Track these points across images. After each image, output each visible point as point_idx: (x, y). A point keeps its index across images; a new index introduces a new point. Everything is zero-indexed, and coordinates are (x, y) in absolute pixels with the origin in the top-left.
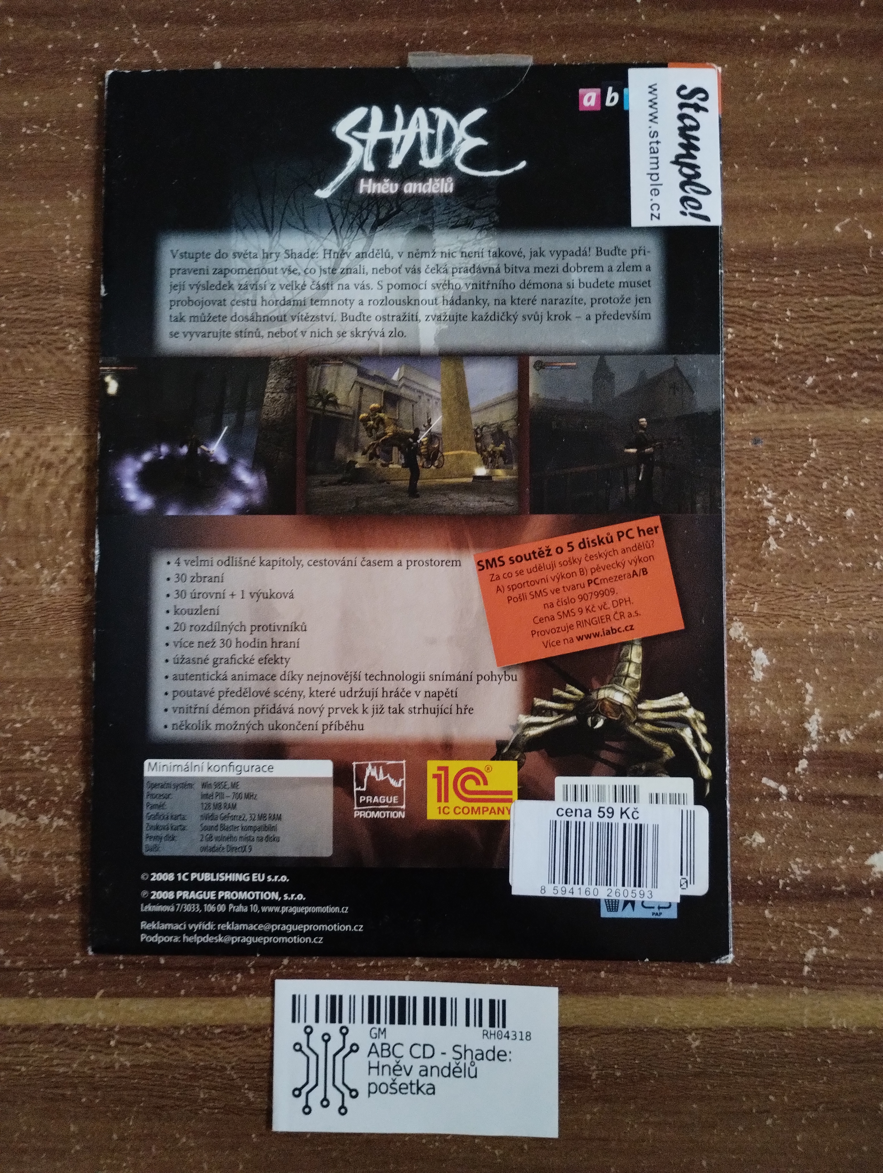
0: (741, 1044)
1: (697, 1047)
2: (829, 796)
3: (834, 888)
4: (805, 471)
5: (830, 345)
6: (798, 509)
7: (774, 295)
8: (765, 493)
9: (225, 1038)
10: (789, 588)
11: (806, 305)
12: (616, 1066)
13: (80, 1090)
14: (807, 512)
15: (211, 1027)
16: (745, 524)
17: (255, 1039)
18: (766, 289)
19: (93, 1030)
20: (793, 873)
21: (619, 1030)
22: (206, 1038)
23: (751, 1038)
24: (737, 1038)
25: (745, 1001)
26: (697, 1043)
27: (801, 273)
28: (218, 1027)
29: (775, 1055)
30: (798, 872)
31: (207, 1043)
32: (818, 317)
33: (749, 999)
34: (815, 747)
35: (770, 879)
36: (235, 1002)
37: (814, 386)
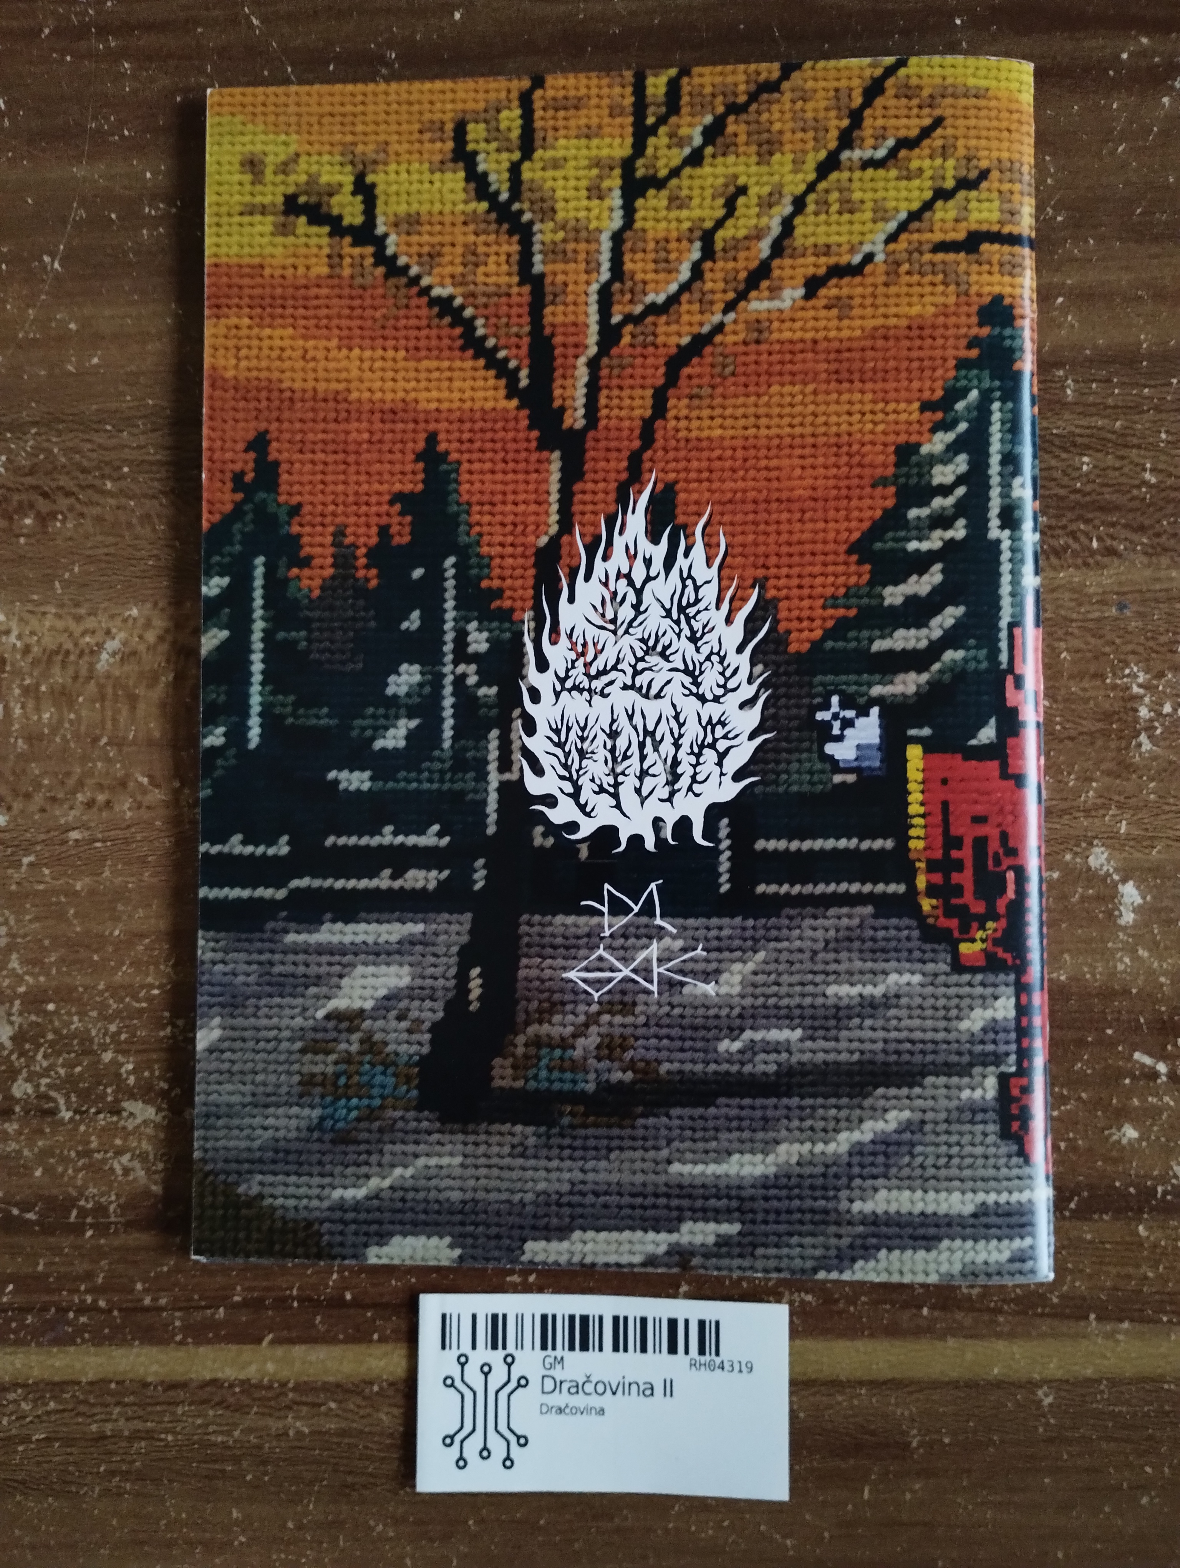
0: (1107, 1400)
1: (1050, 1405)
7: (1143, 412)
8: (1136, 676)
10: (1168, 801)
12: (944, 1431)
13: (245, 1464)
16: (1108, 716)
18: (1132, 404)
19: (259, 1386)
20: (1176, 1177)
21: (948, 1383)
23: (1122, 1392)
24: (1103, 1392)
25: (1113, 1344)
26: (1050, 1399)
29: (1152, 1414)
33: (1118, 1342)
35: (1145, 1186)
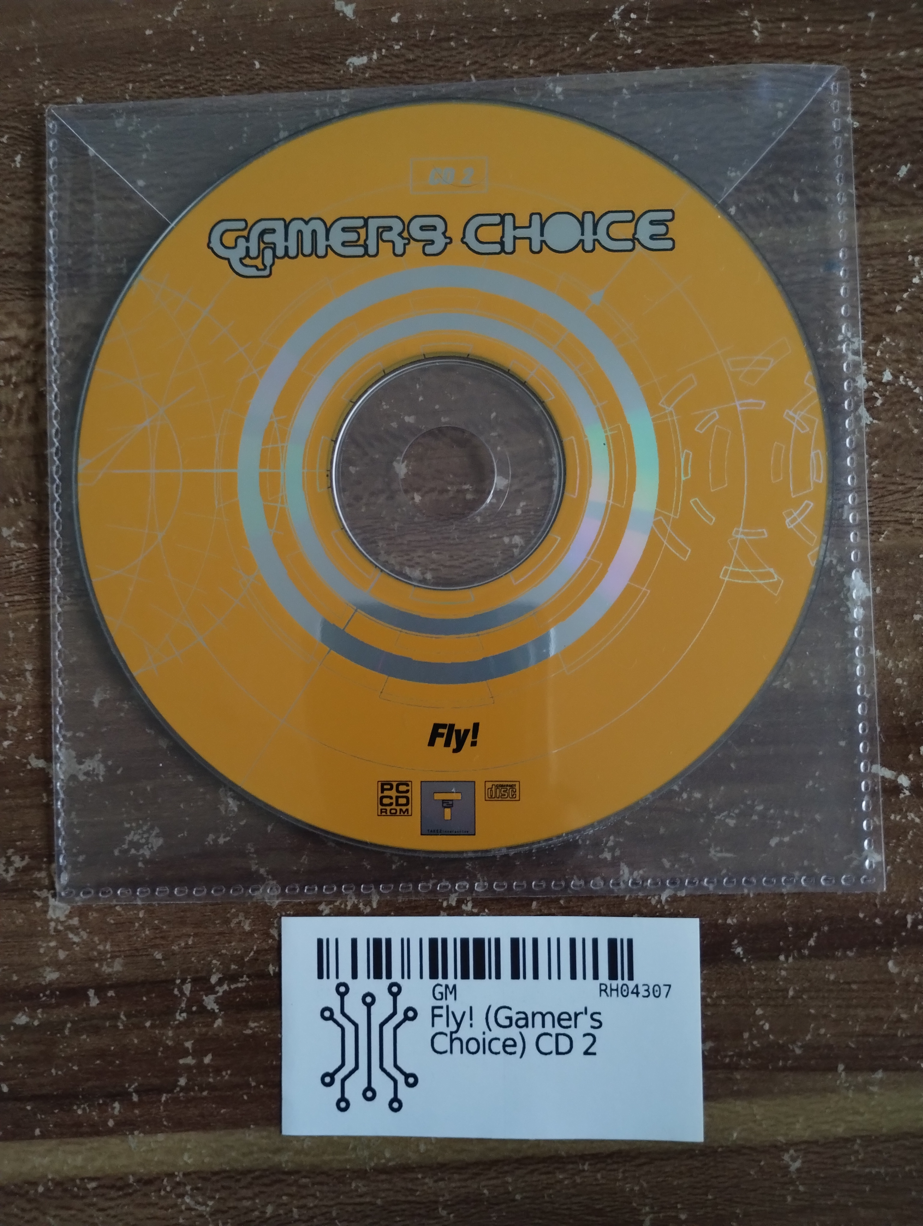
0: (863, 1161)
1: (798, 1170)
4: (906, 305)
6: (898, 361)
7: (840, 50)
9: (103, 1195)
10: (893, 480)
11: (889, 63)
14: (913, 365)
15: (82, 1179)
17: (146, 1195)
18: (827, 43)
22: (76, 1197)
23: (879, 1151)
24: (857, 1152)
26: (798, 1164)
27: (876, 16)
28: (91, 1179)
29: (915, 1174)
31: (78, 1203)
32: (909, 79)
33: (871, 1094)
36: (114, 1143)
37: (909, 179)
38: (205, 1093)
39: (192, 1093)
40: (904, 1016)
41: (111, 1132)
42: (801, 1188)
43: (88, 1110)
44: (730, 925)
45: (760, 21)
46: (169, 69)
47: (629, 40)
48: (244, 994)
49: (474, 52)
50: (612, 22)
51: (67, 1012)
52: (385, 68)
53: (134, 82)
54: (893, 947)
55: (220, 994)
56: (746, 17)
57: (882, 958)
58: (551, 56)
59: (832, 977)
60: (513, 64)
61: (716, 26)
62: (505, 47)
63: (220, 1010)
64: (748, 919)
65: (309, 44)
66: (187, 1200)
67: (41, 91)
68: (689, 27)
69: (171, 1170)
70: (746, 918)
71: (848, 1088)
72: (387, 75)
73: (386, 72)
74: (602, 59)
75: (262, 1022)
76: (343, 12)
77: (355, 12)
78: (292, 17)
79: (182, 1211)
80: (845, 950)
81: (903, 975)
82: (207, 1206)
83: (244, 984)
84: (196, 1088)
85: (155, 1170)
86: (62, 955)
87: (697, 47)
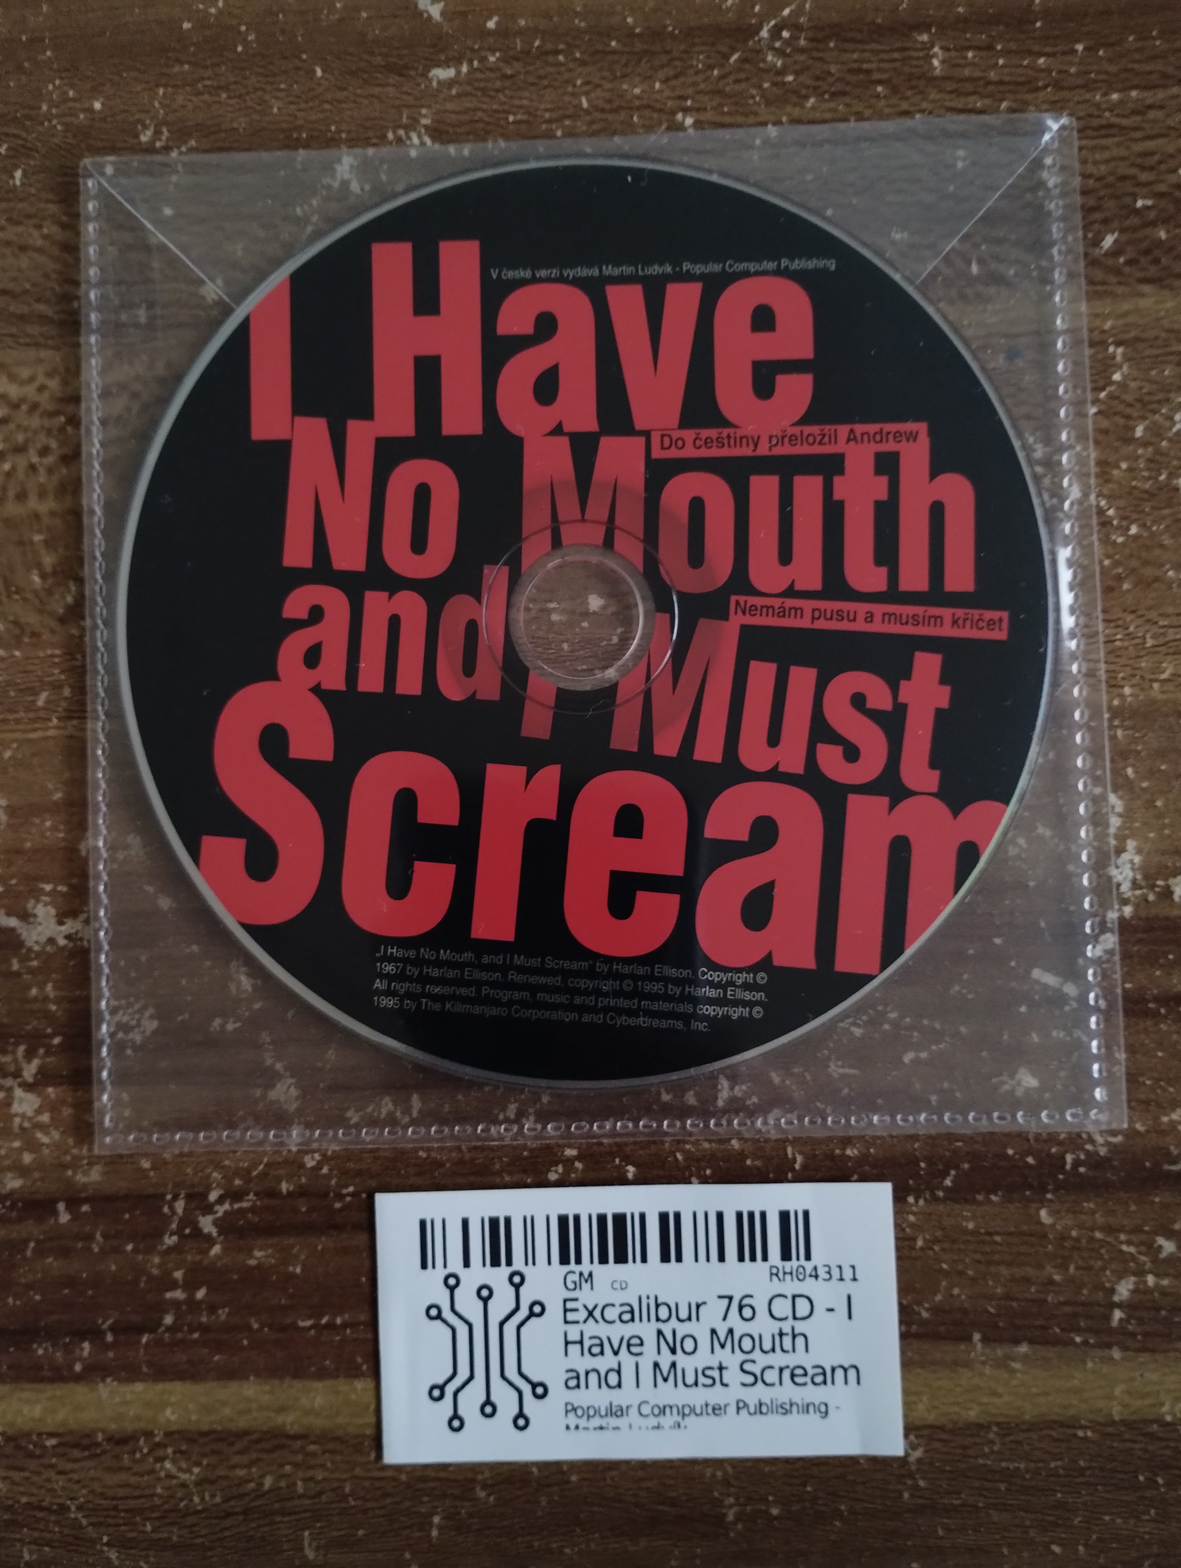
2: (1156, 999)
3: (1166, 1167)
4: (1103, 407)
5: (1144, 177)
7: (1037, 89)
9: (64, 1455)
11: (1098, 105)
12: (771, 1498)
14: (1108, 481)
15: (40, 1435)
17: (117, 1457)
18: (1023, 79)
20: (1091, 1141)
22: (31, 1455)
24: (992, 1442)
25: (1006, 1376)
26: (918, 1453)
27: (1085, 49)
28: (51, 1435)
29: (1061, 1472)
30: (1100, 1139)
31: (32, 1464)
32: (1121, 128)
34: (1128, 910)
35: (1049, 1155)
36: (80, 1392)
37: (1115, 252)
38: (196, 1335)
39: (180, 1335)
40: (1057, 1278)
41: (78, 1378)
42: (922, 1483)
43: (51, 1350)
44: (849, 1157)
45: (942, 48)
46: (209, 73)
47: (779, 63)
48: (250, 1215)
49: (588, 69)
50: (759, 41)
51: (30, 1229)
52: (477, 84)
53: (165, 86)
54: (1047, 1191)
55: (220, 1214)
56: (922, 43)
57: (1033, 1205)
58: (682, 79)
59: (971, 1226)
60: (635, 87)
61: (886, 52)
62: (626, 65)
63: (220, 1234)
64: (872, 1150)
65: (384, 50)
66: (168, 1465)
67: (51, 93)
68: (853, 52)
69: (150, 1427)
70: (868, 1149)
71: (984, 1363)
72: (479, 93)
73: (477, 89)
74: (744, 85)
75: (270, 1251)
76: (427, 12)
77: (443, 14)
78: (364, 15)
79: (159, 1479)
80: (989, 1192)
81: (1058, 1227)
82: (191, 1473)
83: (249, 1204)
84: (186, 1328)
85: (129, 1427)
86: (27, 1158)
87: (862, 76)
